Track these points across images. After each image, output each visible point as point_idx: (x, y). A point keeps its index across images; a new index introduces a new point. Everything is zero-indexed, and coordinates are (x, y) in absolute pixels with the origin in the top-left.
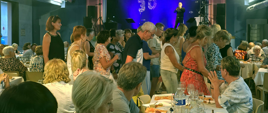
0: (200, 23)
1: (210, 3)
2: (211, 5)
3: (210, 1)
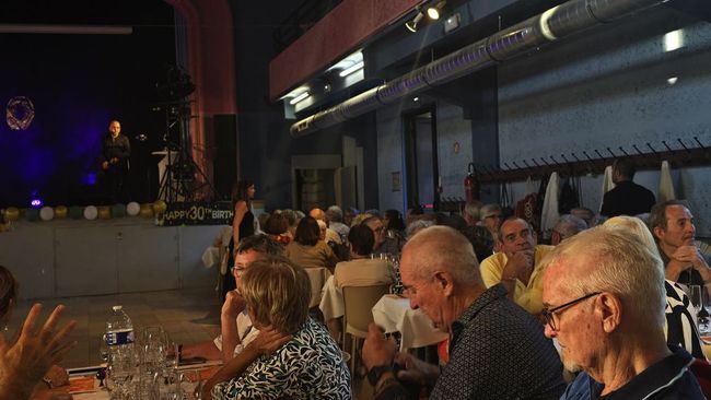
0: (169, 168)
2: (197, 117)
3: (192, 107)
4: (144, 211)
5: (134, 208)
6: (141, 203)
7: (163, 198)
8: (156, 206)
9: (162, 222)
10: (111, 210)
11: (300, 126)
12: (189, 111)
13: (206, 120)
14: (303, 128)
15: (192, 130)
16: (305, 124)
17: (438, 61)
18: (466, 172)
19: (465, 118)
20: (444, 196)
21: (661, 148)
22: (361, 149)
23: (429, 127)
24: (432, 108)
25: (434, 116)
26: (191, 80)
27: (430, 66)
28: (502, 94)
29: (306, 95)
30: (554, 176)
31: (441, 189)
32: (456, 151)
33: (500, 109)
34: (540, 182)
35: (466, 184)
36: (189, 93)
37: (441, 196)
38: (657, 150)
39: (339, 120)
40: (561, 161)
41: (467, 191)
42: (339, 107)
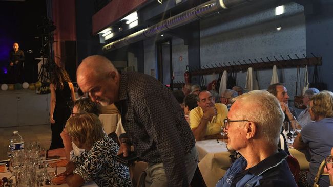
0: (43, 66)
1: (55, 40)
2: (57, 42)
3: (55, 37)
4: (31, 87)
5: (26, 85)
6: (30, 83)
7: (40, 80)
8: (37, 84)
9: (39, 92)
10: (14, 86)
11: (107, 47)
12: (53, 38)
13: (61, 43)
14: (109, 48)
15: (55, 48)
16: (110, 46)
17: (173, 18)
18: (185, 70)
19: (185, 45)
20: (175, 81)
21: (273, 60)
22: (136, 58)
23: (169, 48)
24: (170, 40)
25: (171, 43)
26: (54, 24)
27: (169, 20)
28: (202, 34)
29: (110, 32)
30: (225, 72)
31: (174, 77)
32: (181, 60)
33: (201, 40)
34: (218, 75)
35: (185, 75)
36: (54, 30)
37: (174, 81)
38: (271, 61)
39: (126, 44)
40: (228, 65)
41: (186, 79)
42: (126, 38)
